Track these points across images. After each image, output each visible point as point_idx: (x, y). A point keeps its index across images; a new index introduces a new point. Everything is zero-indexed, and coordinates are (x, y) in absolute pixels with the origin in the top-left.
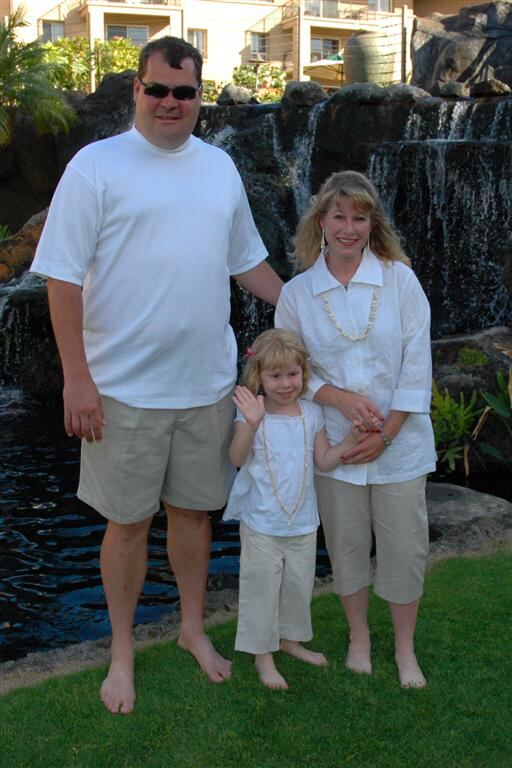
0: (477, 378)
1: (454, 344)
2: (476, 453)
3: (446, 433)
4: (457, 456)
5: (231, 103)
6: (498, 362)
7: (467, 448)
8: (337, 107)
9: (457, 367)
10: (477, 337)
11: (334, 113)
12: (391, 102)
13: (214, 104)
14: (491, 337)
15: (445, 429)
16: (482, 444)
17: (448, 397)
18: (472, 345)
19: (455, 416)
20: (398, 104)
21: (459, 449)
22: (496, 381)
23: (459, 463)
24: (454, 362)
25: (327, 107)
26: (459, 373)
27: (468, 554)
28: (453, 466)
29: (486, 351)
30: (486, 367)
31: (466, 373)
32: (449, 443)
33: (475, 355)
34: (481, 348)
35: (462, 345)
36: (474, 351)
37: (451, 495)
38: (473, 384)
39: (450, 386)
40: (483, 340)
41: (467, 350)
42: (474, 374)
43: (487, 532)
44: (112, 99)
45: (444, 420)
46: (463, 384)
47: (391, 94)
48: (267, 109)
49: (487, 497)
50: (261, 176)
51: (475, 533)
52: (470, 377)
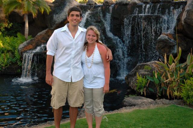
0: (149, 73)
1: (143, 65)
2: (148, 90)
3: (141, 85)
4: (143, 91)
5: (90, 4)
6: (154, 69)
7: (145, 89)
8: (117, 6)
9: (144, 70)
10: (149, 63)
11: (116, 7)
12: (131, 4)
13: (85, 5)
14: (153, 63)
15: (140, 85)
16: (149, 88)
17: (141, 77)
18: (147, 65)
19: (143, 81)
20: (132, 5)
21: (143, 89)
22: (153, 73)
23: (143, 93)
24: (143, 69)
25: (114, 5)
26: (144, 71)
27: (141, 109)
28: (142, 93)
29: (151, 66)
30: (151, 70)
31: (146, 72)
32: (141, 88)
33: (148, 67)
34: (150, 66)
35: (145, 65)
36: (148, 66)
37: (140, 98)
38: (147, 74)
39: (141, 74)
40: (150, 64)
41: (146, 66)
42: (148, 72)
43: (146, 104)
44: (59, 3)
45: (140, 82)
46: (145, 74)
47: (131, 2)
48: (99, 6)
49: (148, 99)
50: (97, 24)
51: (143, 105)
52: (147, 72)
